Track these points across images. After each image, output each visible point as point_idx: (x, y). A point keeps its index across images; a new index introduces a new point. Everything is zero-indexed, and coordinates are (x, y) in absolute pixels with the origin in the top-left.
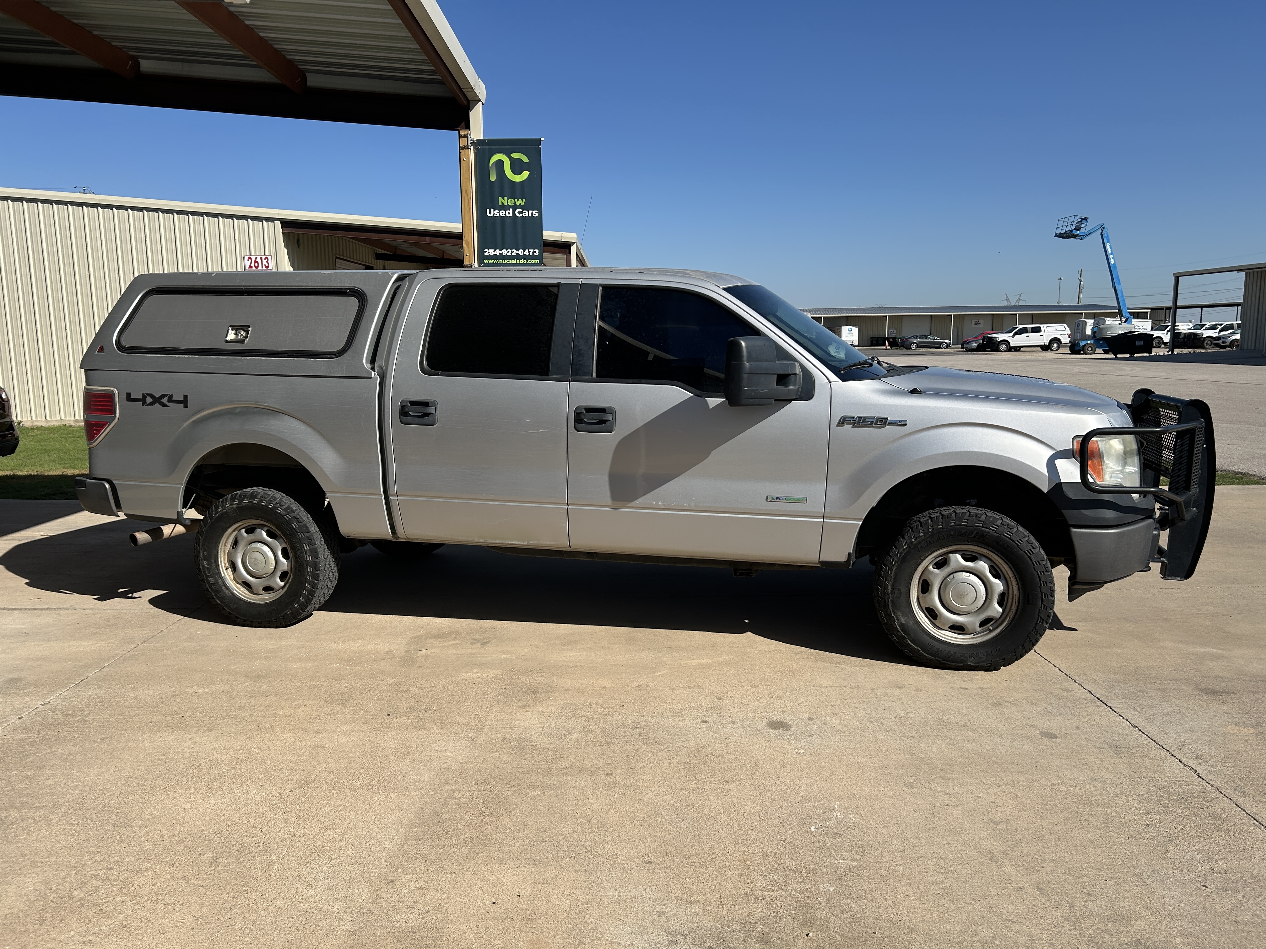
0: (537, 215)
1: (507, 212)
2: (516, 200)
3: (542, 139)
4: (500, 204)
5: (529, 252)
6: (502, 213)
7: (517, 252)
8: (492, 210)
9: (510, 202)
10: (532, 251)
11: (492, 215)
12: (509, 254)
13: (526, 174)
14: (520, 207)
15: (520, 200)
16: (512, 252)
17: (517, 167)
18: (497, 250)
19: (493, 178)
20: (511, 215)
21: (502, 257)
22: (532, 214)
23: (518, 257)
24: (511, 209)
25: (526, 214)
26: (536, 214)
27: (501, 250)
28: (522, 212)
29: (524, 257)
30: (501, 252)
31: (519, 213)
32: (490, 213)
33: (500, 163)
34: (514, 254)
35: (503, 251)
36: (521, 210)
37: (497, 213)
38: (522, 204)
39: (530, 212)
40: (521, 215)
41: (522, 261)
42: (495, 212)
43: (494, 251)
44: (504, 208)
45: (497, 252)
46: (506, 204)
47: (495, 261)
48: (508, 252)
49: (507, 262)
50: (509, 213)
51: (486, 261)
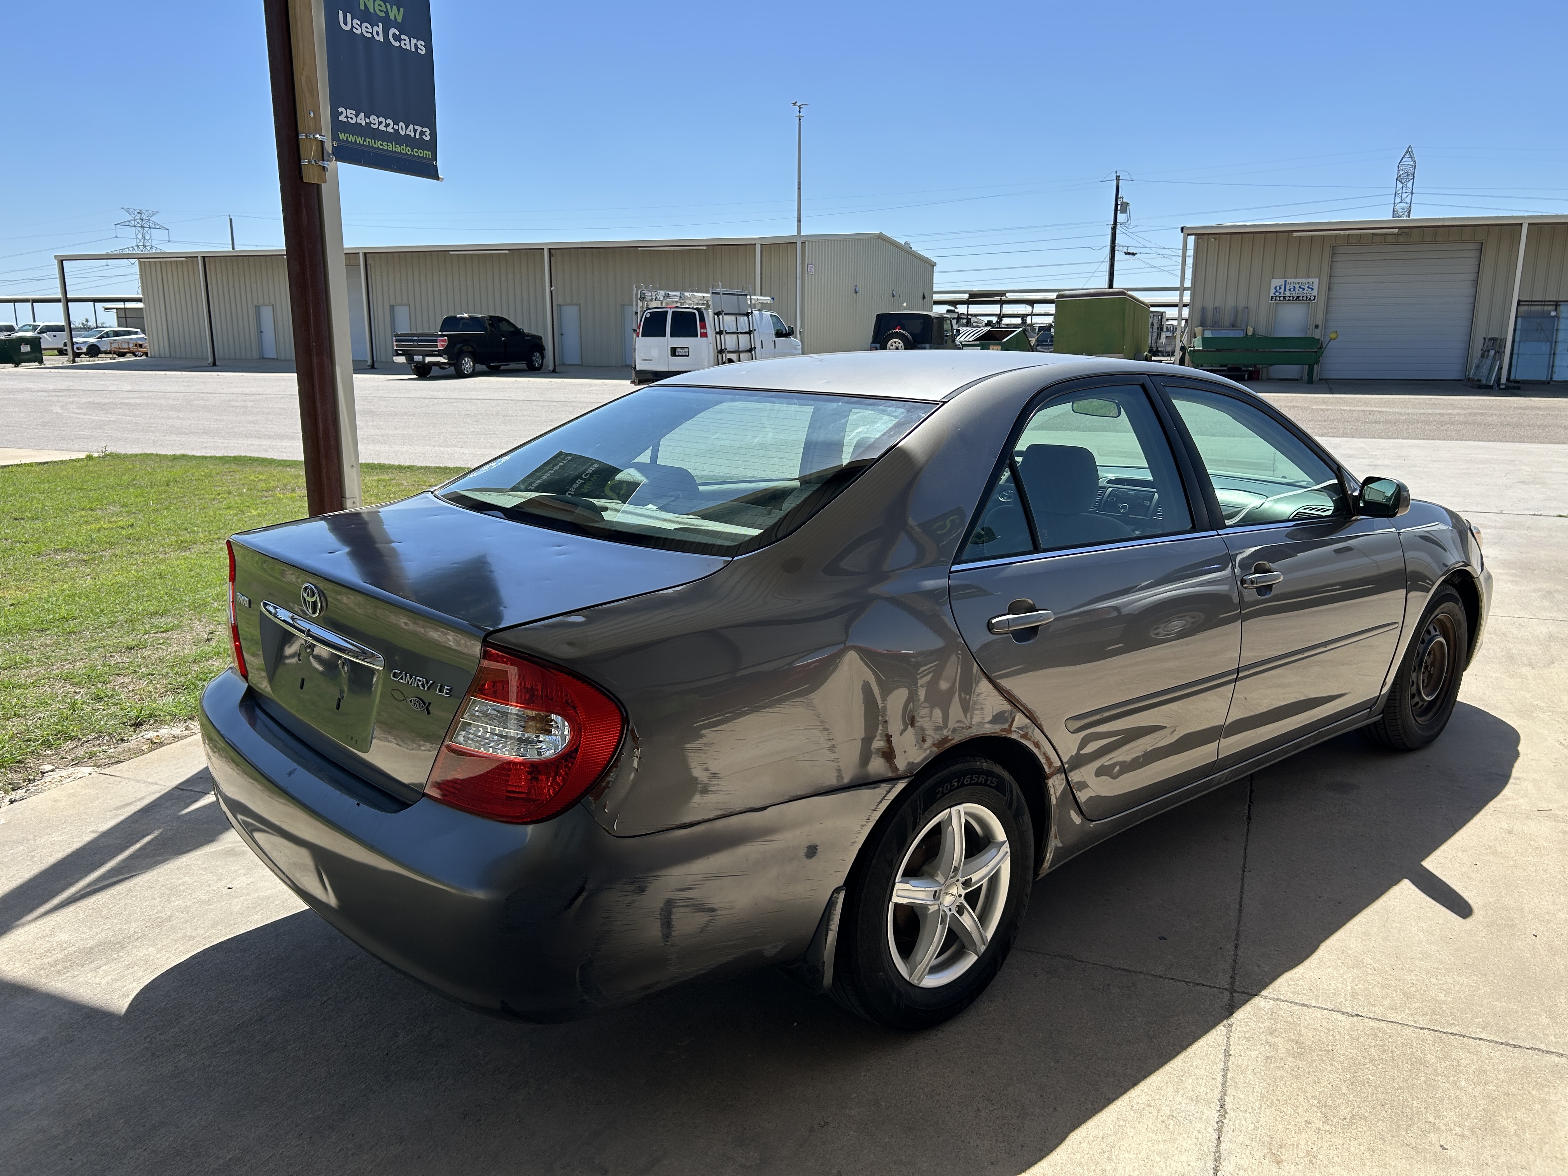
0: (423, 52)
1: (375, 28)
2: (388, 5)
4: (363, 7)
5: (415, 131)
6: (363, 29)
7: (396, 127)
8: (349, 15)
9: (379, 8)
10: (419, 128)
11: (347, 28)
12: (382, 128)
14: (396, 24)
16: (387, 125)
18: (362, 115)
20: (380, 38)
21: (369, 130)
22: (416, 46)
23: (396, 137)
24: (380, 25)
25: (405, 42)
26: (422, 49)
27: (367, 116)
28: (400, 40)
29: (407, 140)
30: (367, 120)
31: (395, 37)
32: (346, 24)
34: (390, 129)
35: (372, 117)
36: (398, 33)
37: (357, 27)
38: (399, 20)
39: (414, 41)
40: (397, 44)
41: (404, 149)
42: (354, 22)
43: (357, 116)
44: (369, 18)
45: (362, 120)
46: (372, 10)
47: (360, 140)
48: (380, 123)
49: (377, 144)
50: (377, 32)
51: (342, 136)
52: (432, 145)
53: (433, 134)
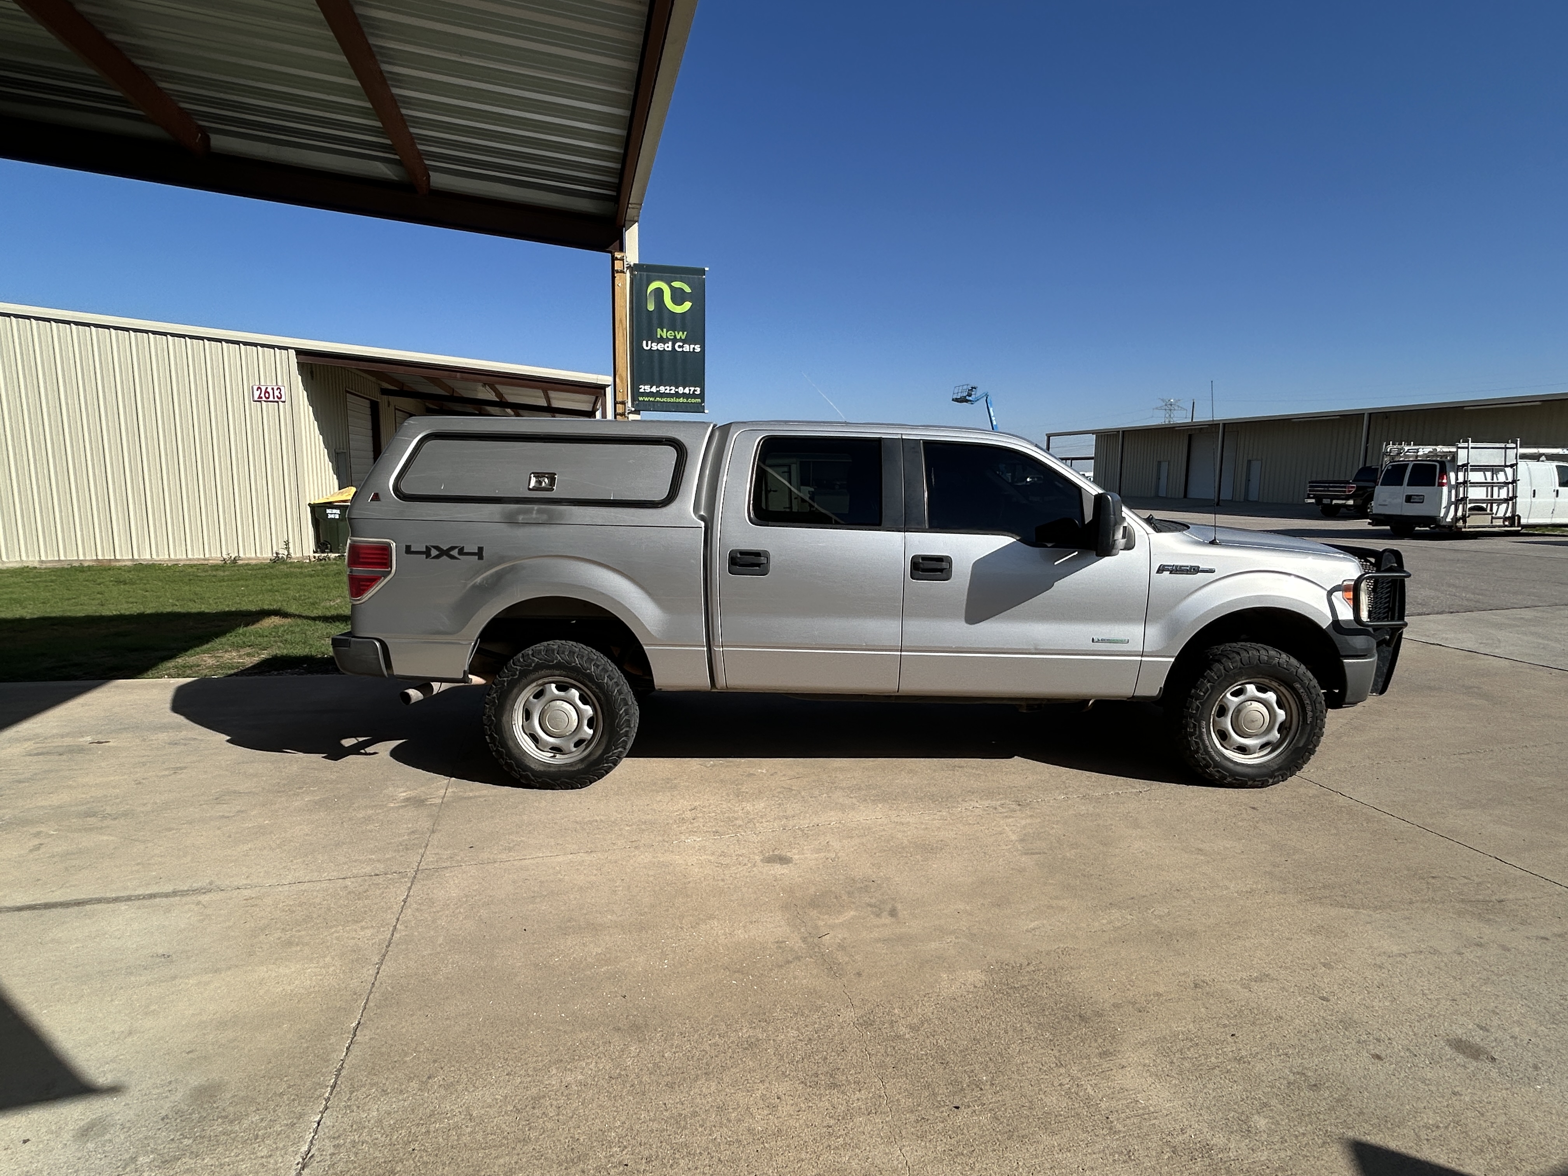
1: (667, 345)
2: (676, 333)
3: (707, 269)
4: (659, 337)
5: (690, 390)
6: (660, 347)
7: (677, 390)
8: (649, 342)
9: (670, 334)
10: (692, 389)
11: (649, 348)
13: (687, 305)
14: (681, 340)
15: (681, 333)
16: (670, 390)
17: (678, 297)
18: (654, 387)
19: (651, 307)
20: (670, 349)
21: (658, 394)
22: (694, 348)
23: (677, 395)
24: (670, 343)
25: (687, 348)
26: (698, 349)
27: (658, 386)
28: (682, 346)
29: (684, 395)
30: (658, 389)
31: (680, 346)
32: (647, 346)
33: (659, 292)
34: (673, 392)
35: (661, 388)
36: (681, 344)
37: (655, 347)
38: (683, 337)
39: (692, 346)
40: (681, 350)
41: (681, 400)
42: (654, 344)
43: (651, 388)
44: (662, 340)
45: (654, 389)
46: (665, 337)
47: (652, 399)
48: (666, 390)
49: (665, 400)
50: (668, 347)
51: (641, 399)
52: (702, 396)
53: (703, 391)
